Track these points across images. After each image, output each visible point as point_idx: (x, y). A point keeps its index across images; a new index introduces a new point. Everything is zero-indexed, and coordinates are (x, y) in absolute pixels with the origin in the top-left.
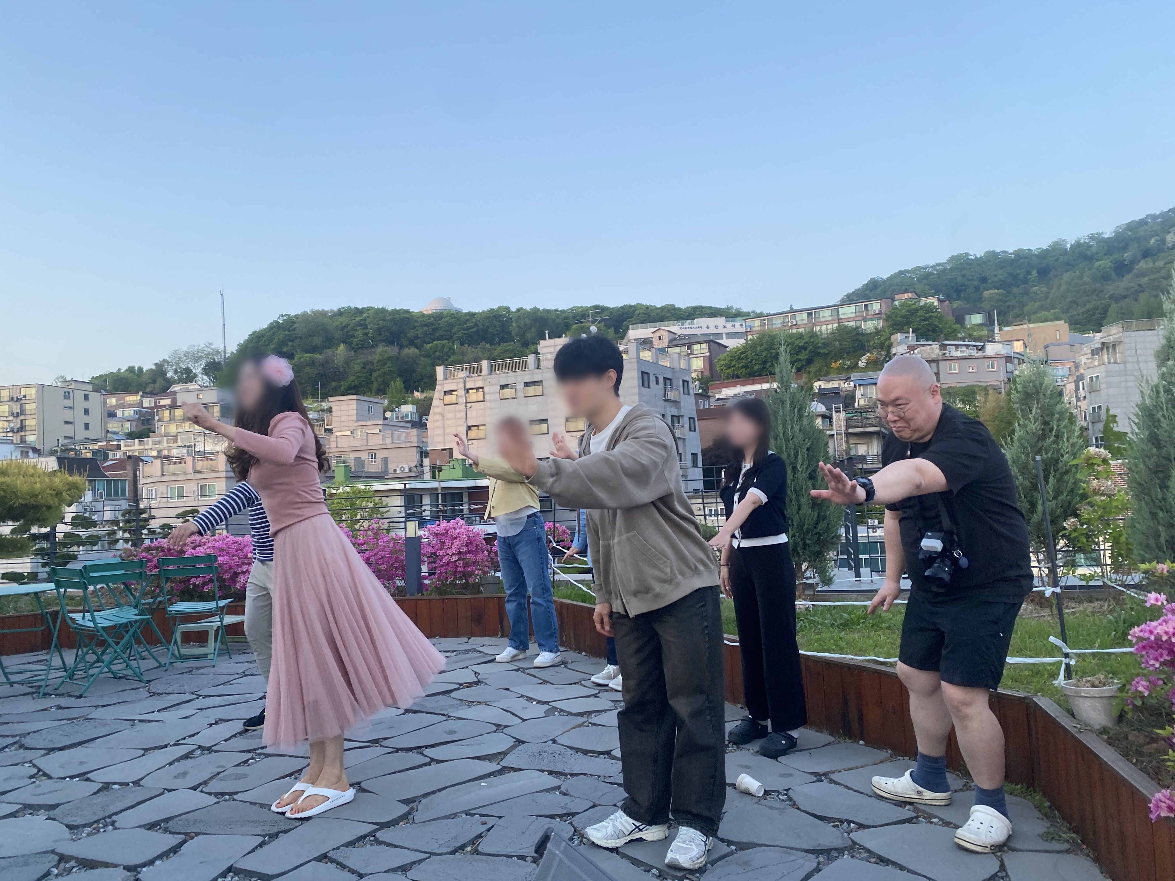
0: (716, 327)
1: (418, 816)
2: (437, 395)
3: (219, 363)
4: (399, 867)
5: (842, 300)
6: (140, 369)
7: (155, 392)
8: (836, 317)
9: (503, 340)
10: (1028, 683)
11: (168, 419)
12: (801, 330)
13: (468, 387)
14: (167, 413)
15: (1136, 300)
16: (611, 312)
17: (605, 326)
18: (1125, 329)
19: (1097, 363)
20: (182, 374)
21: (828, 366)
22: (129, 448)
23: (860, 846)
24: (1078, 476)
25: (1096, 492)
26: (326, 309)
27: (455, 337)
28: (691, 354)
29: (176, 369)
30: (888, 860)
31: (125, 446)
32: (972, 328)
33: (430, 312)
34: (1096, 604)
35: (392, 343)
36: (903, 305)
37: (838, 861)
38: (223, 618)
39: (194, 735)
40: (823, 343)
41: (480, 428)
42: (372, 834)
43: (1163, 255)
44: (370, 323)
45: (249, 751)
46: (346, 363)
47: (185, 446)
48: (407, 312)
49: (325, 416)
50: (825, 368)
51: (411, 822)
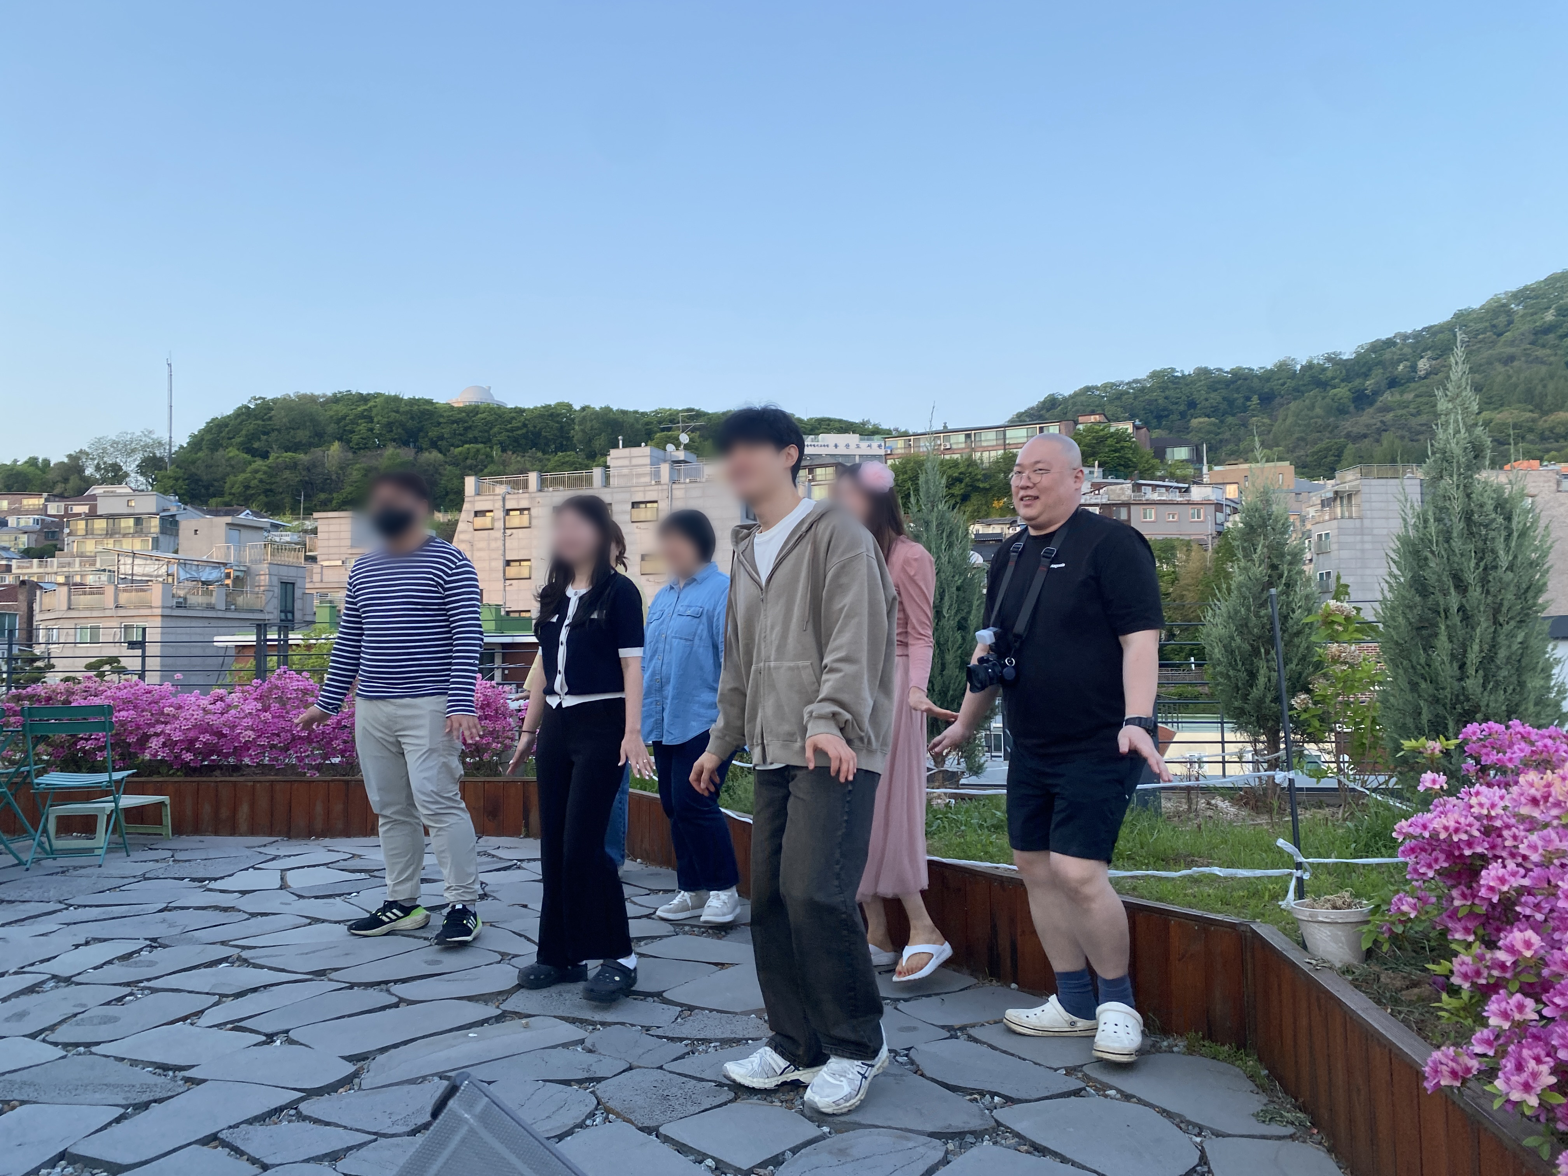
0: (847, 446)
1: (367, 1080)
2: (465, 515)
3: (161, 459)
4: (326, 1156)
5: (1011, 421)
6: (46, 462)
7: (66, 495)
8: (1001, 442)
9: (561, 448)
10: (1244, 907)
11: (84, 533)
12: (955, 456)
13: (508, 507)
14: (82, 525)
15: (1378, 441)
16: (710, 419)
17: (700, 436)
18: (1364, 475)
19: (1327, 517)
20: (107, 471)
21: (988, 504)
22: (24, 571)
23: (1008, 1128)
24: (1313, 638)
25: (1336, 660)
26: (316, 393)
27: (494, 440)
28: (813, 480)
29: (98, 464)
30: (1045, 1148)
31: (19, 567)
32: (1174, 465)
33: (461, 405)
34: (1327, 811)
35: (406, 444)
36: (1088, 430)
37: (974, 1151)
38: (120, 798)
39: (49, 960)
40: (984, 475)
41: (523, 563)
42: (293, 1105)
43: (1412, 385)
44: (377, 415)
45: (128, 984)
46: (341, 468)
47: (104, 570)
48: (429, 402)
49: (308, 538)
50: (985, 508)
51: (356, 1088)
